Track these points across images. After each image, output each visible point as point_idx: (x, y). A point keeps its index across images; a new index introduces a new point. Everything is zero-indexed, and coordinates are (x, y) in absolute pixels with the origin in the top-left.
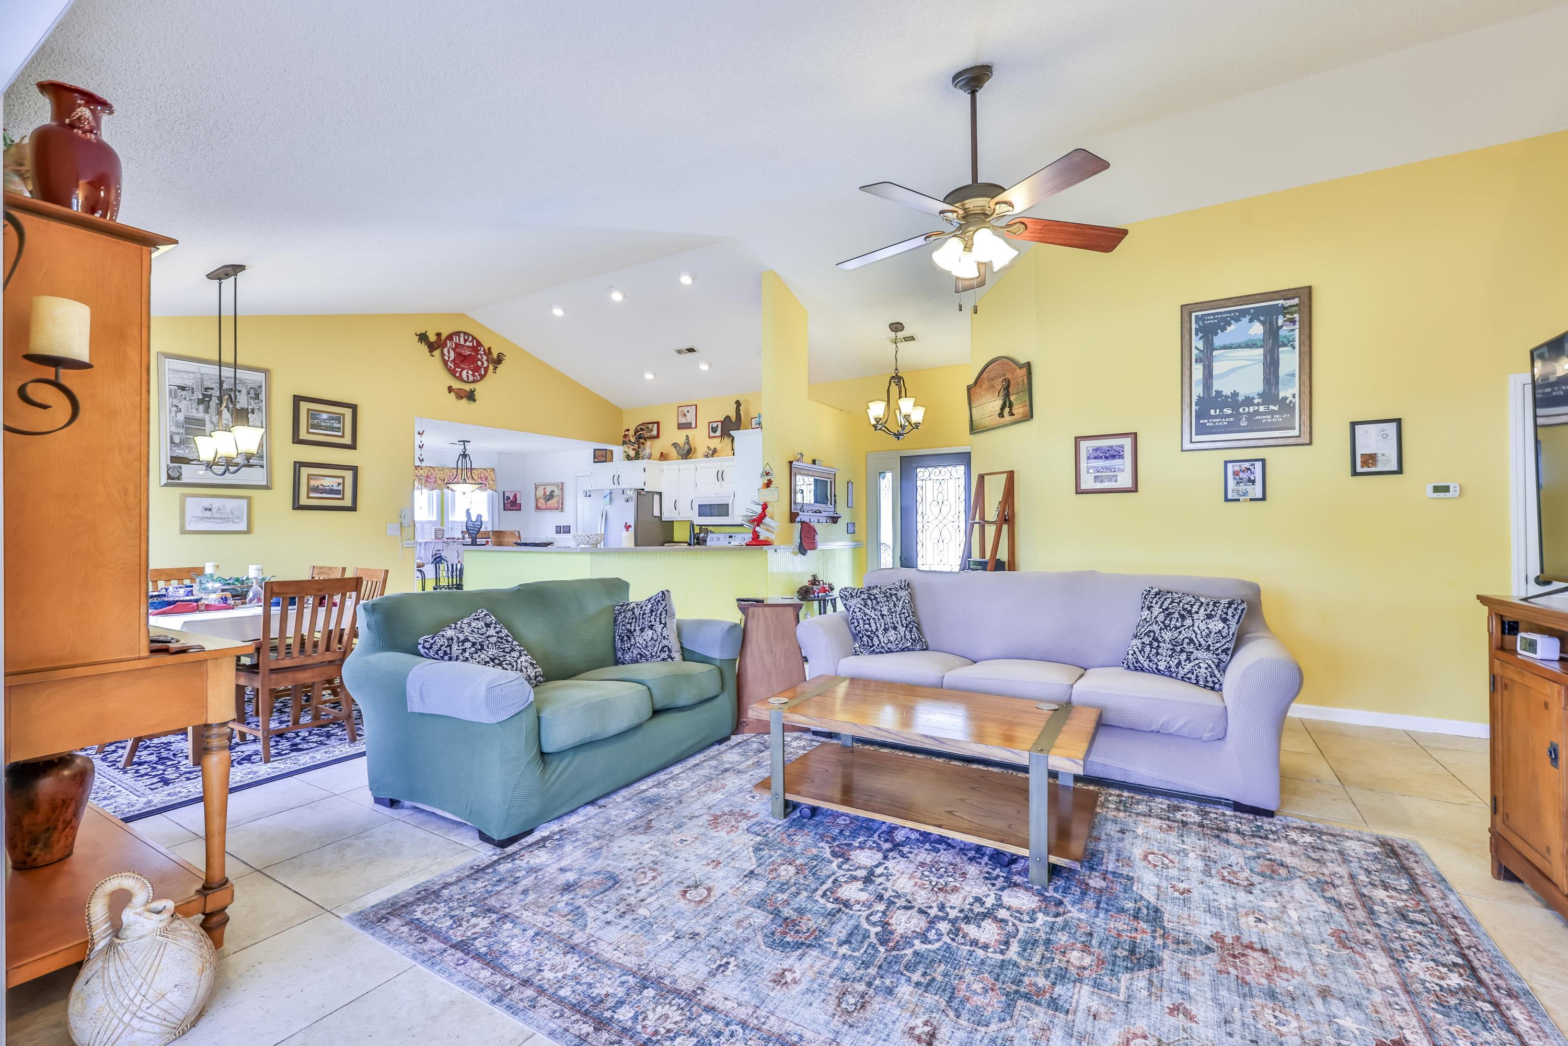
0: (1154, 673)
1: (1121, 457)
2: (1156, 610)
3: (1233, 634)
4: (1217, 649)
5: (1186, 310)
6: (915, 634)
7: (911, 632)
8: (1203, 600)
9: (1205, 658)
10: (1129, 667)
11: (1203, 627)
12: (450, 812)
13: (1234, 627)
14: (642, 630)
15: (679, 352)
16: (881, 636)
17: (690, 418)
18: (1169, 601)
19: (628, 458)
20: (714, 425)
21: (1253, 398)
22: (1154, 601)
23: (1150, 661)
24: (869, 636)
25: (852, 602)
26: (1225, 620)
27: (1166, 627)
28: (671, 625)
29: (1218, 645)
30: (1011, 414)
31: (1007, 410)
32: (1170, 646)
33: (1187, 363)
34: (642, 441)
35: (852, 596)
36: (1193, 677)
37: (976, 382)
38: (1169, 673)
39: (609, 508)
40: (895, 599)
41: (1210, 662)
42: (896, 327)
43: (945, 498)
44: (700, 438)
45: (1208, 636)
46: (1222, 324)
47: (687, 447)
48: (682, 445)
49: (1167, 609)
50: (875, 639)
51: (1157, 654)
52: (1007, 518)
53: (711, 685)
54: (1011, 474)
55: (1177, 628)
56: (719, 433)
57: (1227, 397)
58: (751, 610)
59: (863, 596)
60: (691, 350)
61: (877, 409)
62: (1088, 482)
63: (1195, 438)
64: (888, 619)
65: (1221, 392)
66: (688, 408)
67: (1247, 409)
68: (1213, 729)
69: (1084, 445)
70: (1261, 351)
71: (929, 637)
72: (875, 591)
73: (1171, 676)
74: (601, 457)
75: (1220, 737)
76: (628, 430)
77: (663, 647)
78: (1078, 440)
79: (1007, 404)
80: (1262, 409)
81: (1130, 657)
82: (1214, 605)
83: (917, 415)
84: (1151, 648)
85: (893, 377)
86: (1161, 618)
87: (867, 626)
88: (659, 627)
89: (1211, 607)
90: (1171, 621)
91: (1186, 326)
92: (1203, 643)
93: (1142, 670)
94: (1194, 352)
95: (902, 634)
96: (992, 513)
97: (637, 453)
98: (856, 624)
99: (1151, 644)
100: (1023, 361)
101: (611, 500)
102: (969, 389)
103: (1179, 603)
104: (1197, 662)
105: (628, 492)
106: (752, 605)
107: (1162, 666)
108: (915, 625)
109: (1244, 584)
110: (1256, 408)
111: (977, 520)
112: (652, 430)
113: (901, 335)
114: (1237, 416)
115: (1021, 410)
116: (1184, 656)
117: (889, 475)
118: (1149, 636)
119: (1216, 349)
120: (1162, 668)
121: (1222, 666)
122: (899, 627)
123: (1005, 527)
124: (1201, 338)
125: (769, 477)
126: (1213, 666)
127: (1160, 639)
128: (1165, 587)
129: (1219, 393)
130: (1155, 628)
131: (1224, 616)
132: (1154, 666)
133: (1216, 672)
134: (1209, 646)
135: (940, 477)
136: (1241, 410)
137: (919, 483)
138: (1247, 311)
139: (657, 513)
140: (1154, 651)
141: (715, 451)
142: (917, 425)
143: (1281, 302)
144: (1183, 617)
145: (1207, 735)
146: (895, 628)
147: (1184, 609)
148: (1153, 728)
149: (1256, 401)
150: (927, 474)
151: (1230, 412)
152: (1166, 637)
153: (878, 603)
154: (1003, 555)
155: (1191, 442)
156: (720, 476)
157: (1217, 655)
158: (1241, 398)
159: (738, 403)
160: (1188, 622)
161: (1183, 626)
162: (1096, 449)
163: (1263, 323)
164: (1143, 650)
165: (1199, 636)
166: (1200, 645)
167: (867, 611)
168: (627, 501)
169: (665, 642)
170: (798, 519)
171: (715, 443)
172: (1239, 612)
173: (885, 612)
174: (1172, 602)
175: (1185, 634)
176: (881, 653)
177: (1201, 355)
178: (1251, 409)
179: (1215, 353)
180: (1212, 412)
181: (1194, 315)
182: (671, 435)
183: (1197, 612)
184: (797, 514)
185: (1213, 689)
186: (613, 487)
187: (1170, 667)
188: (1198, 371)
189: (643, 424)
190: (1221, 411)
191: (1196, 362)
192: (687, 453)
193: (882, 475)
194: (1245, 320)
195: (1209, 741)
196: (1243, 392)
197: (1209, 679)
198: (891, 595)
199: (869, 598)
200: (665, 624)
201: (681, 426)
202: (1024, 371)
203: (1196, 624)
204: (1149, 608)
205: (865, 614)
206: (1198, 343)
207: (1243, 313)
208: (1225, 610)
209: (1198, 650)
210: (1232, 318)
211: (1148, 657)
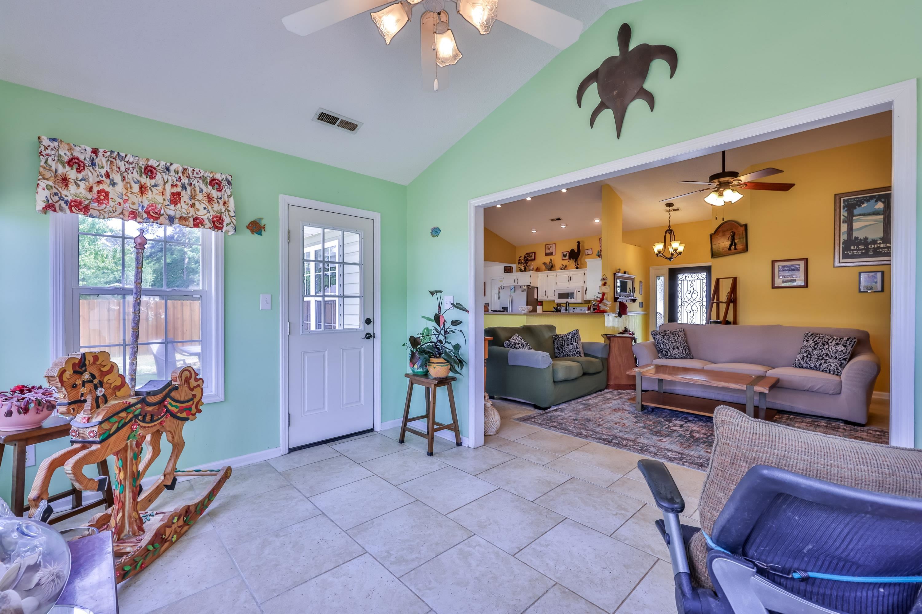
0: (808, 368)
1: (799, 270)
2: (811, 342)
3: (849, 352)
4: (841, 358)
5: (838, 197)
6: (687, 352)
7: (685, 350)
8: (835, 337)
9: (833, 363)
10: (796, 367)
11: (833, 349)
12: (522, 399)
13: (849, 348)
14: (568, 345)
15: (552, 220)
16: (671, 351)
17: (552, 250)
18: (817, 338)
19: (521, 271)
20: (565, 253)
21: (877, 241)
22: (810, 338)
23: (807, 363)
24: (666, 351)
25: (657, 337)
26: (845, 346)
27: (815, 349)
28: (580, 343)
29: (841, 356)
30: (735, 249)
31: (733, 247)
32: (817, 357)
33: (837, 223)
34: (527, 262)
35: (657, 334)
36: (828, 370)
37: (715, 232)
38: (816, 368)
39: (513, 294)
40: (677, 336)
41: (837, 364)
42: (669, 205)
43: (695, 289)
44: (558, 260)
45: (836, 353)
46: (859, 203)
47: (551, 265)
48: (548, 264)
49: (816, 341)
50: (669, 352)
51: (810, 360)
52: (733, 299)
53: (599, 367)
54: (735, 280)
55: (820, 349)
56: (567, 257)
57: (861, 240)
58: (612, 338)
59: (662, 334)
60: (558, 219)
61: (658, 247)
62: (778, 282)
63: (842, 261)
64: (674, 344)
65: (858, 237)
66: (551, 245)
67: (873, 246)
68: (834, 389)
69: (777, 264)
70: (882, 217)
71: (693, 353)
72: (668, 332)
73: (817, 370)
74: (508, 270)
75: (838, 393)
76: (521, 257)
77: (577, 352)
78: (773, 262)
79: (733, 243)
80: (882, 246)
81: (797, 362)
82: (840, 339)
83: (681, 249)
84: (807, 358)
85: (668, 230)
86: (813, 345)
87: (665, 347)
88: (575, 344)
89: (838, 340)
90: (818, 346)
91: (838, 205)
92: (833, 356)
93: (803, 367)
94: (842, 218)
95: (681, 351)
96: (724, 297)
97: (525, 268)
98: (659, 346)
99: (807, 356)
100: (743, 223)
101: (514, 291)
102: (711, 236)
103: (822, 339)
104: (830, 363)
105: (523, 287)
106: (613, 337)
107: (812, 365)
108: (687, 347)
109: (859, 331)
110: (879, 245)
111: (715, 301)
112: (531, 256)
113: (671, 208)
114: (867, 250)
115: (741, 247)
116: (823, 361)
117: (662, 278)
118: (806, 353)
119: (855, 216)
120: (812, 366)
121: (842, 366)
122: (680, 348)
123: (731, 305)
124: (846, 211)
125: (605, 281)
126: (838, 365)
127: (812, 354)
128: (816, 332)
129: (856, 238)
130: (810, 349)
131: (845, 344)
132: (809, 366)
133: (839, 368)
134: (836, 357)
135: (692, 279)
136: (870, 246)
137: (679, 282)
138: (874, 196)
139: (536, 297)
140: (809, 359)
141: (566, 266)
142: (680, 254)
144: (824, 345)
145: (831, 392)
146: (678, 348)
147: (825, 341)
148: (805, 389)
149: (879, 242)
150: (684, 277)
151: (862, 247)
152: (815, 353)
153: (670, 337)
154: (730, 318)
155: (839, 263)
156: (570, 279)
157: (840, 361)
158: (869, 241)
159: (579, 243)
160: (826, 346)
161: (823, 348)
162: (784, 267)
163: (884, 202)
164: (803, 359)
165: (831, 353)
166: (832, 356)
167: (665, 340)
168: (523, 291)
169: (578, 350)
170: (618, 301)
171: (566, 262)
172: (853, 342)
173: (673, 341)
174: (819, 338)
175: (824, 352)
176: (671, 358)
177: (846, 219)
178: (876, 246)
179: (854, 218)
180: (852, 248)
181: (842, 199)
182: (542, 259)
183: (831, 343)
184: (618, 298)
185: (837, 375)
186: (515, 285)
187: (816, 366)
188: (844, 228)
189: (527, 254)
190: (858, 247)
191: (843, 222)
192: (550, 267)
193: (658, 278)
194: (873, 201)
195: (833, 394)
196: (871, 237)
197: (835, 371)
198: (676, 334)
199: (665, 335)
200: (578, 343)
201: (547, 254)
202: (743, 228)
203: (830, 347)
204: (807, 341)
205: (664, 342)
206: (844, 213)
207: (871, 198)
208: (845, 342)
209: (830, 358)
210: (865, 200)
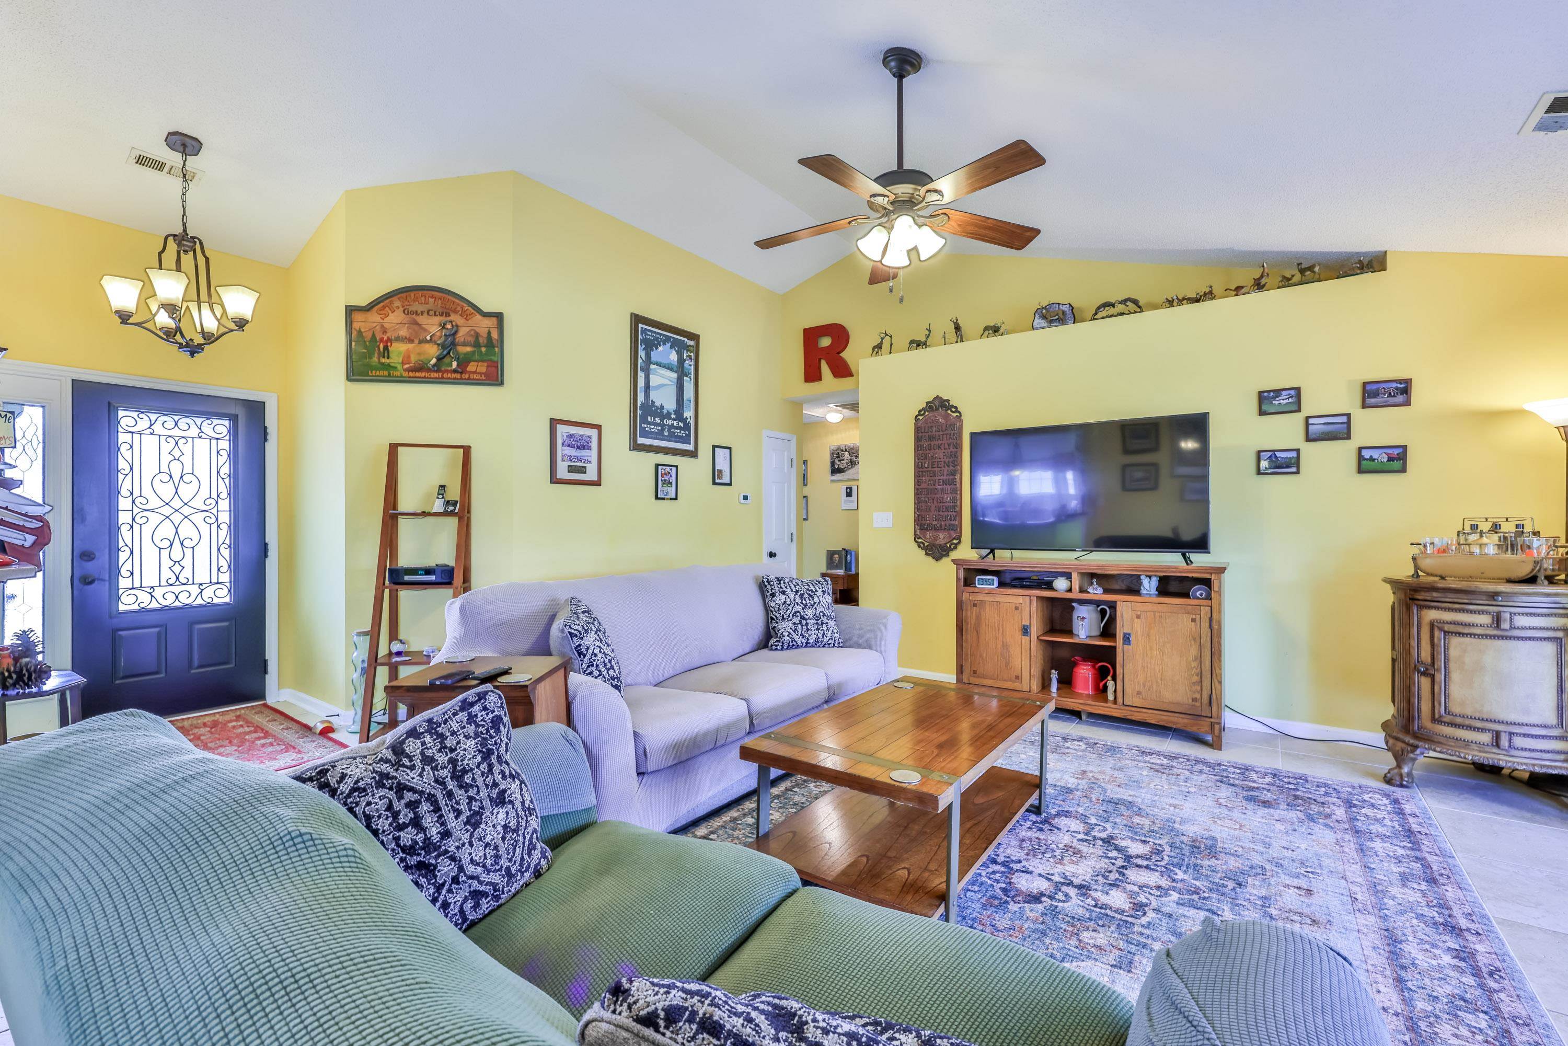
1: (590, 448)
5: (635, 322)
21: (671, 414)
30: (462, 370)
33: (634, 369)
37: (370, 307)
38: (817, 644)
41: (837, 628)
42: (185, 143)
46: (656, 342)
51: (808, 630)
54: (467, 450)
55: (812, 606)
57: (657, 408)
62: (562, 472)
63: (639, 440)
65: (655, 403)
67: (668, 422)
69: (559, 429)
70: (675, 375)
73: (819, 646)
78: (553, 422)
79: (452, 355)
80: (675, 423)
90: (806, 600)
91: (634, 336)
94: (639, 361)
99: (801, 623)
100: (488, 308)
102: (351, 312)
110: (672, 422)
114: (663, 426)
119: (653, 364)
124: (643, 351)
135: (177, 432)
136: (665, 421)
140: (805, 628)
143: (685, 340)
151: (659, 421)
155: (636, 443)
158: (665, 411)
162: (570, 436)
163: (677, 353)
165: (825, 609)
177: (643, 366)
179: (652, 367)
180: (649, 419)
181: (639, 328)
188: (641, 380)
190: (654, 419)
191: (640, 370)
194: (668, 346)
196: (666, 407)
202: (490, 322)
206: (641, 355)
207: (667, 339)
210: (662, 340)
211: (802, 634)
